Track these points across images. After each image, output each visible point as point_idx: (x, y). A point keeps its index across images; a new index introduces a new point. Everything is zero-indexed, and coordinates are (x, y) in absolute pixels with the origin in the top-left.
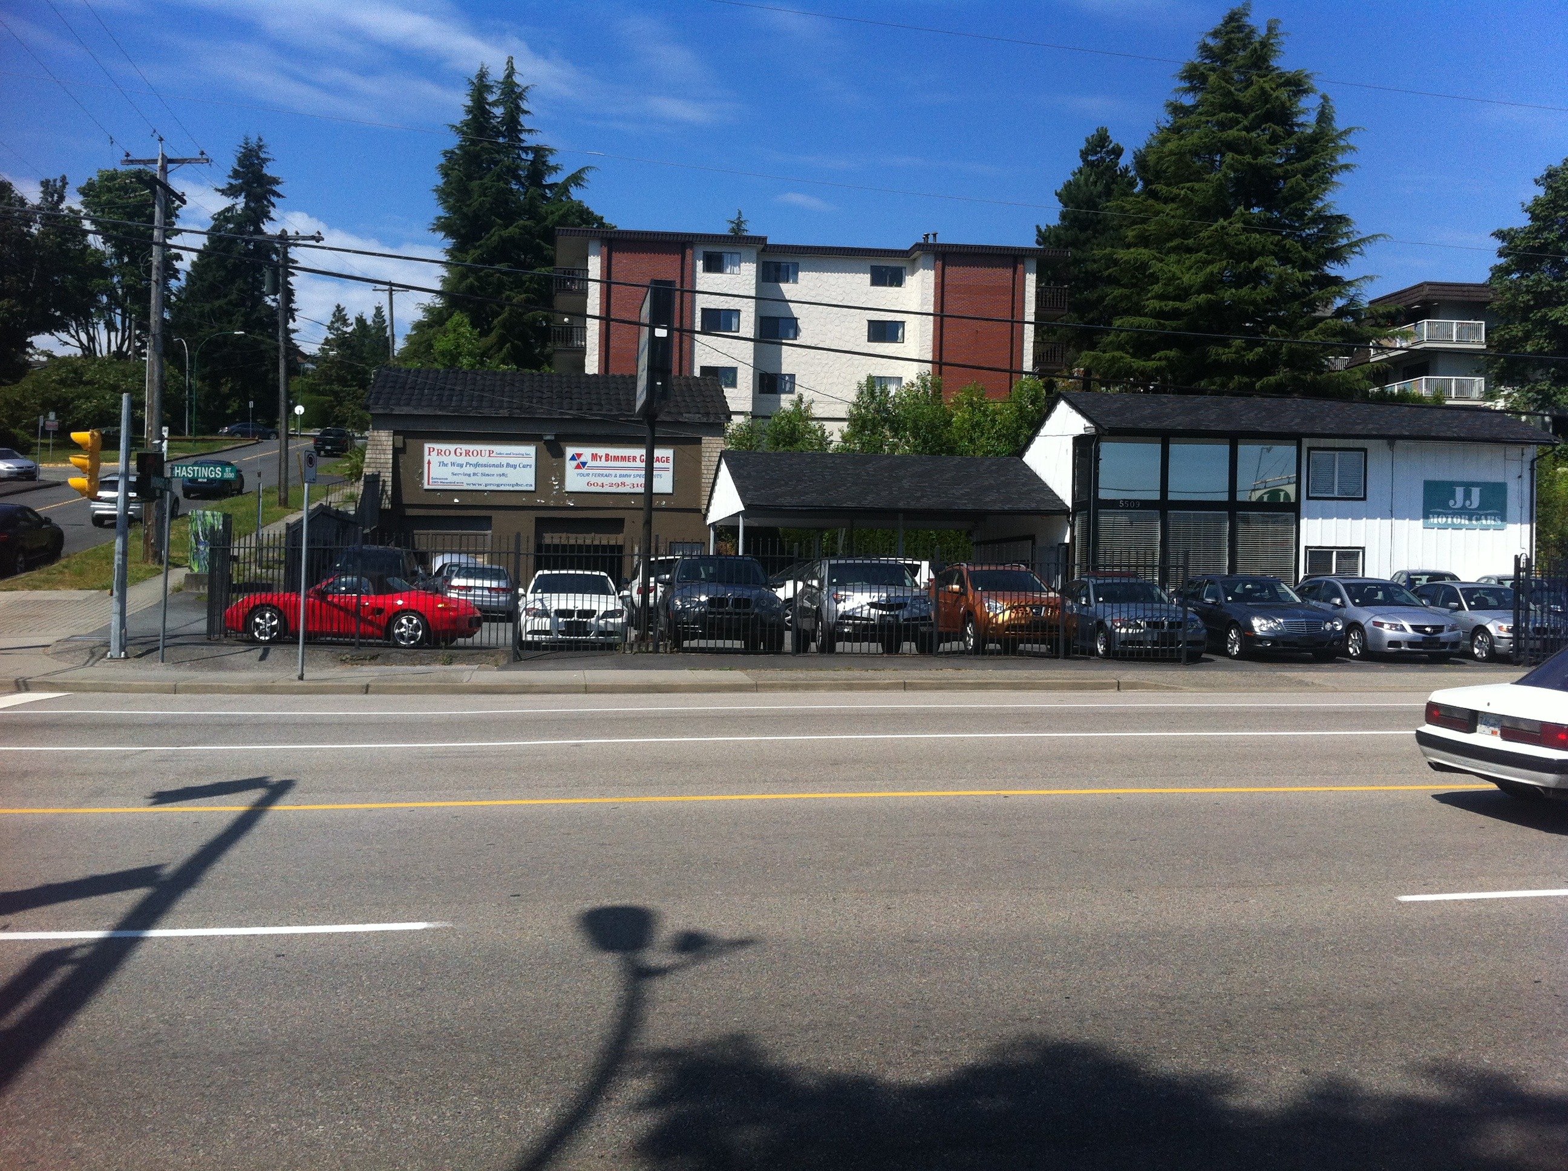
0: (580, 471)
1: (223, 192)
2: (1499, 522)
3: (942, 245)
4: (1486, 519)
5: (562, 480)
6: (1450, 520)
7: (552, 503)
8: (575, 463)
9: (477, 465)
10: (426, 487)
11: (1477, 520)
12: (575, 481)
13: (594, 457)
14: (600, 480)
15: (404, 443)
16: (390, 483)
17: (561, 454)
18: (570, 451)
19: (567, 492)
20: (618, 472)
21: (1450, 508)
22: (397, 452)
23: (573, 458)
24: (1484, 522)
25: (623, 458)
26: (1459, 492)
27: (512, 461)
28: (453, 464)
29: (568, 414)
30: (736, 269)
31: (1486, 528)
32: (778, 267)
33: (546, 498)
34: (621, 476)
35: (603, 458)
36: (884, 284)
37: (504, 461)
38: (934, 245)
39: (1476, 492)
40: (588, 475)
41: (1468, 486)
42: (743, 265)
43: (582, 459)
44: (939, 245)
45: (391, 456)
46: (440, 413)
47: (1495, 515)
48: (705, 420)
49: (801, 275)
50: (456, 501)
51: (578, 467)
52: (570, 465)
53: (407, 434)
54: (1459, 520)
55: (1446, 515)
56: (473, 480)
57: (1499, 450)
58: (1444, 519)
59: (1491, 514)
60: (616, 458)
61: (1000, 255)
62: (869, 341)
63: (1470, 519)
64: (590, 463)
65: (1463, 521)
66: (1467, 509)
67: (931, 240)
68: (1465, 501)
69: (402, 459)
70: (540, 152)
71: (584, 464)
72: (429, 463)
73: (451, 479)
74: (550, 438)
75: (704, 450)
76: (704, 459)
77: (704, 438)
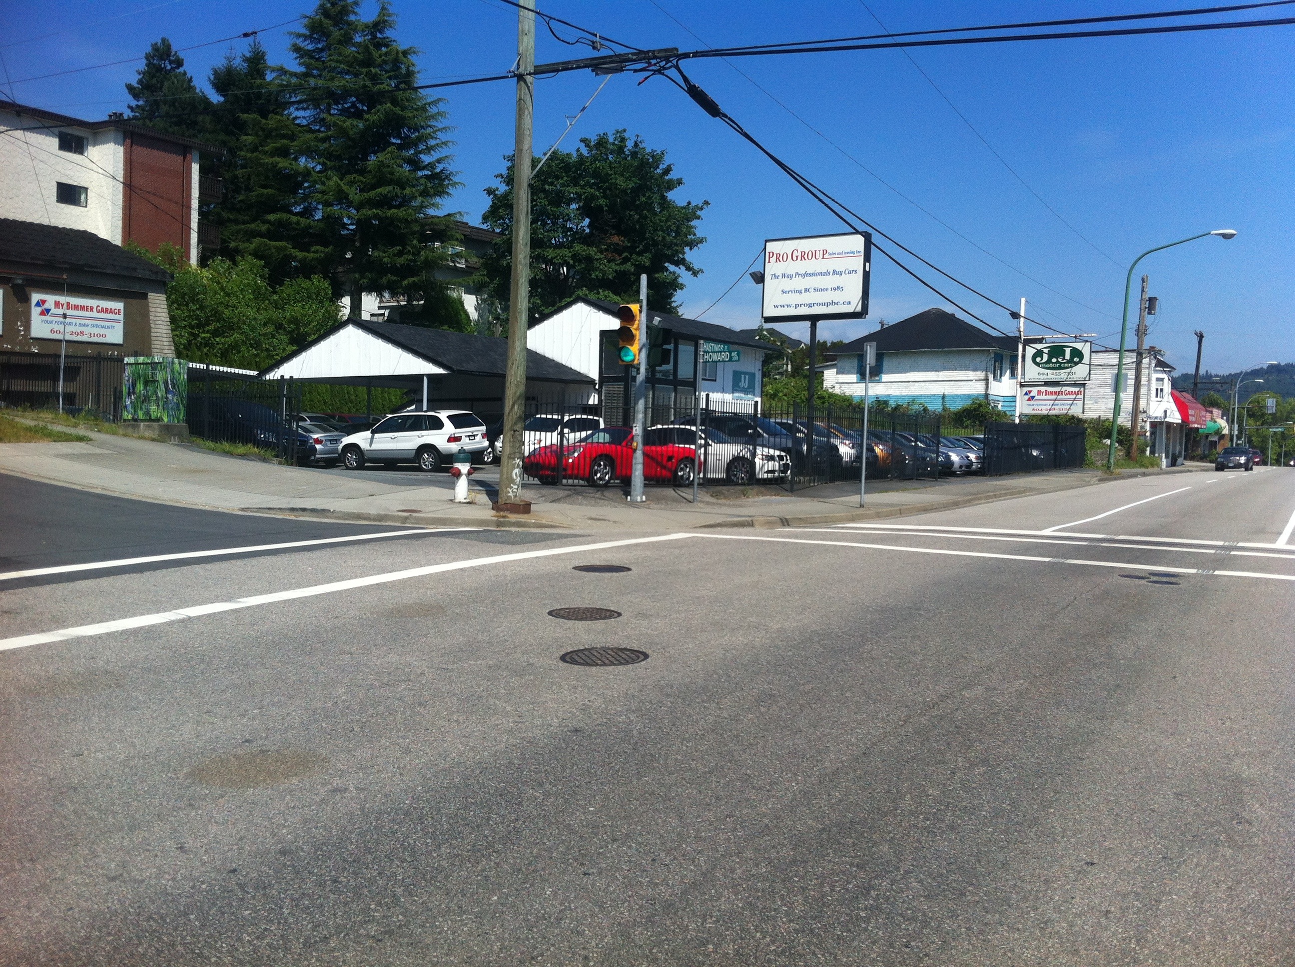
0: (44, 318)
5: (27, 326)
8: (39, 309)
12: (40, 327)
13: (57, 304)
14: (62, 328)
17: (26, 300)
18: (36, 297)
19: (32, 338)
20: (78, 321)
23: (38, 304)
25: (83, 308)
33: (14, 342)
34: (80, 325)
35: (65, 306)
36: (69, 151)
39: (747, 378)
40: (51, 322)
41: (745, 373)
43: (46, 306)
47: (752, 392)
48: (150, 278)
51: (42, 313)
52: (35, 311)
54: (741, 393)
60: (76, 307)
61: (174, 143)
62: (57, 201)
64: (53, 311)
66: (744, 388)
71: (48, 311)
74: (20, 282)
75: (150, 305)
76: (151, 314)
77: (149, 294)
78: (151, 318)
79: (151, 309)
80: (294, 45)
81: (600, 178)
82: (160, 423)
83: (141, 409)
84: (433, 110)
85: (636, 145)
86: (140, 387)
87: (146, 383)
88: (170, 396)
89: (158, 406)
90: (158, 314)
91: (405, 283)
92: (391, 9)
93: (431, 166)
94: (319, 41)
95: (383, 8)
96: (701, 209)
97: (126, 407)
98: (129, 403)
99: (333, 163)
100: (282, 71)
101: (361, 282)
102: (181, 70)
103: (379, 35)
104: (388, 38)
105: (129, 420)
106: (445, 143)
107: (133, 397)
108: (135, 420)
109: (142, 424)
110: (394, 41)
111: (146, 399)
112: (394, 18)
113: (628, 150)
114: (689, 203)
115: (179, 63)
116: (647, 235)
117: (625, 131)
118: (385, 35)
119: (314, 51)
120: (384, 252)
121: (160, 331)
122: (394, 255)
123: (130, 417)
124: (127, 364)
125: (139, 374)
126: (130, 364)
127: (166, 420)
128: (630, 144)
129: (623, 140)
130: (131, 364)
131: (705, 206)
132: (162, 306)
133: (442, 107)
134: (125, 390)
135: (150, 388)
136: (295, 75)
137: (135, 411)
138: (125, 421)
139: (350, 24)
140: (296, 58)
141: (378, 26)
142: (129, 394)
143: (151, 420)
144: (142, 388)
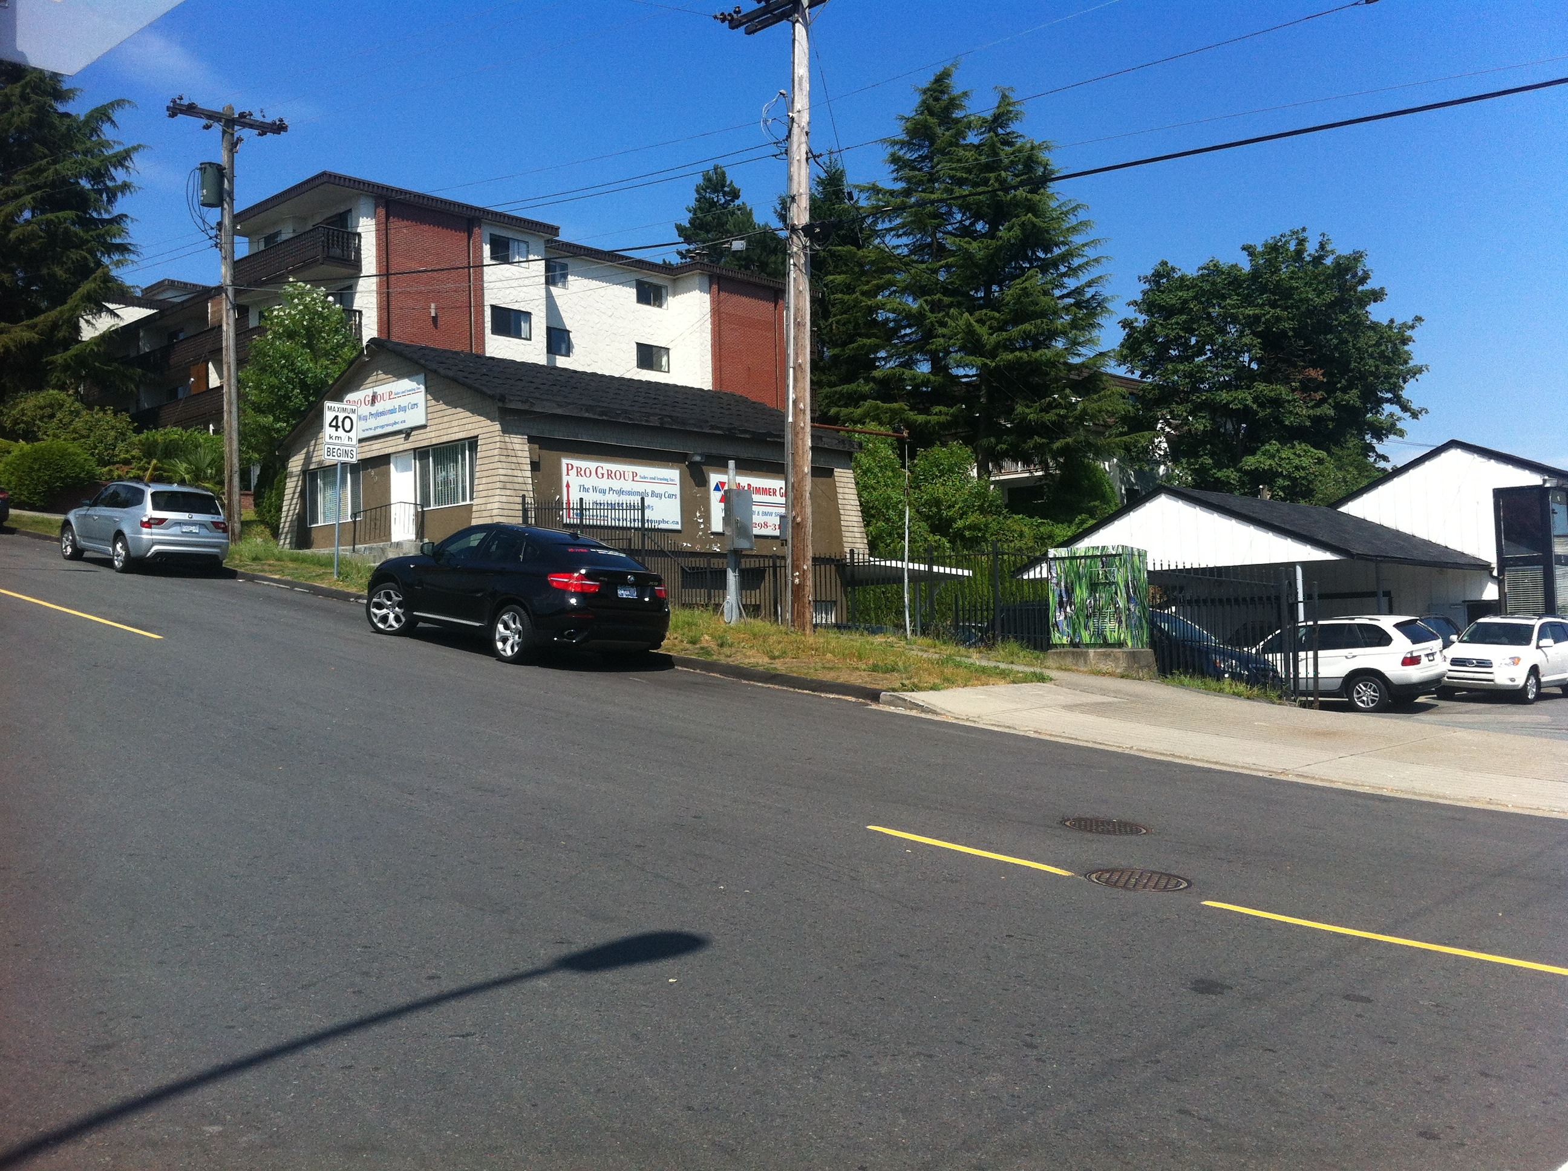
5: (706, 517)
7: (698, 548)
8: (718, 495)
10: (566, 520)
15: (542, 455)
18: (713, 477)
19: (713, 533)
22: (535, 468)
23: (717, 488)
25: (765, 491)
27: (657, 488)
30: (524, 262)
33: (692, 539)
36: (649, 303)
37: (648, 487)
45: (530, 474)
49: (570, 279)
51: (723, 500)
52: (714, 497)
53: (542, 443)
61: (764, 287)
62: (638, 365)
72: (568, 486)
74: (698, 458)
75: (838, 484)
76: (840, 496)
77: (835, 470)
78: (840, 501)
79: (839, 490)
80: (893, 155)
81: (1283, 294)
82: (1125, 649)
83: (1086, 627)
84: (1072, 221)
85: (1322, 246)
86: (1081, 593)
87: (1093, 587)
88: (1132, 606)
89: (1120, 622)
90: (846, 496)
91: (1057, 445)
92: (1013, 97)
93: (1079, 291)
94: (921, 147)
95: (1004, 97)
96: (1413, 327)
97: (1056, 624)
98: (1062, 618)
99: (950, 299)
100: (875, 190)
101: (998, 448)
102: (737, 202)
103: (1000, 131)
104: (1014, 133)
105: (1063, 645)
106: (1097, 260)
107: (1068, 609)
108: (1073, 644)
109: (1091, 651)
110: (1021, 136)
111: (1097, 612)
112: (1018, 107)
113: (1309, 255)
114: (1392, 321)
115: (735, 194)
116: (1353, 365)
117: (1304, 230)
118: (1008, 130)
119: (914, 160)
120: (1027, 406)
121: (850, 518)
122: (1041, 411)
123: (1065, 640)
124: (1055, 559)
125: (1077, 574)
126: (1058, 559)
127: (1130, 644)
128: (1311, 248)
129: (1301, 242)
130: (1063, 559)
131: (1418, 324)
132: (850, 485)
133: (1082, 215)
134: (1053, 600)
135: (1102, 596)
136: (892, 193)
137: (1074, 631)
138: (1056, 646)
139: (957, 121)
140: (893, 171)
141: (1000, 119)
142: (1061, 605)
143: (1106, 644)
144: (1085, 595)
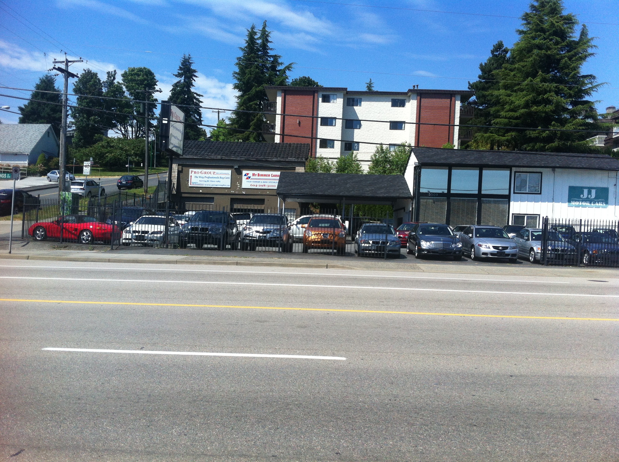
0: (248, 180)
1: (176, 76)
2: (605, 205)
3: (420, 90)
4: (598, 203)
5: (241, 184)
6: (581, 203)
7: (237, 193)
8: (246, 177)
9: (209, 178)
10: (190, 186)
11: (594, 203)
12: (246, 184)
13: (254, 175)
14: (255, 184)
15: (182, 169)
16: (176, 184)
17: (241, 174)
18: (244, 172)
19: (243, 188)
20: (263, 181)
21: (581, 198)
22: (179, 172)
23: (245, 175)
24: (597, 204)
25: (265, 175)
26: (586, 191)
27: (222, 176)
28: (200, 177)
29: (243, 158)
30: (335, 101)
31: (599, 207)
32: (353, 100)
33: (235, 190)
34: (263, 182)
35: (257, 175)
36: (397, 106)
37: (219, 176)
38: (417, 90)
39: (593, 192)
40: (251, 182)
41: (590, 189)
42: (338, 99)
43: (249, 176)
44: (418, 90)
45: (177, 174)
46: (195, 157)
47: (602, 201)
48: (296, 160)
49: (362, 103)
50: (201, 191)
51: (247, 179)
52: (244, 178)
53: (183, 166)
54: (585, 203)
55: (579, 201)
56: (207, 183)
57: (606, 173)
58: (578, 203)
59: (601, 201)
60: (262, 175)
61: (444, 93)
62: (390, 129)
63: (590, 203)
64: (252, 177)
65: (587, 204)
66: (589, 198)
67: (416, 88)
68: (588, 195)
69: (181, 175)
70: (276, 57)
71: (249, 177)
72: (191, 176)
73: (199, 183)
74: (237, 167)
77: (296, 167)
